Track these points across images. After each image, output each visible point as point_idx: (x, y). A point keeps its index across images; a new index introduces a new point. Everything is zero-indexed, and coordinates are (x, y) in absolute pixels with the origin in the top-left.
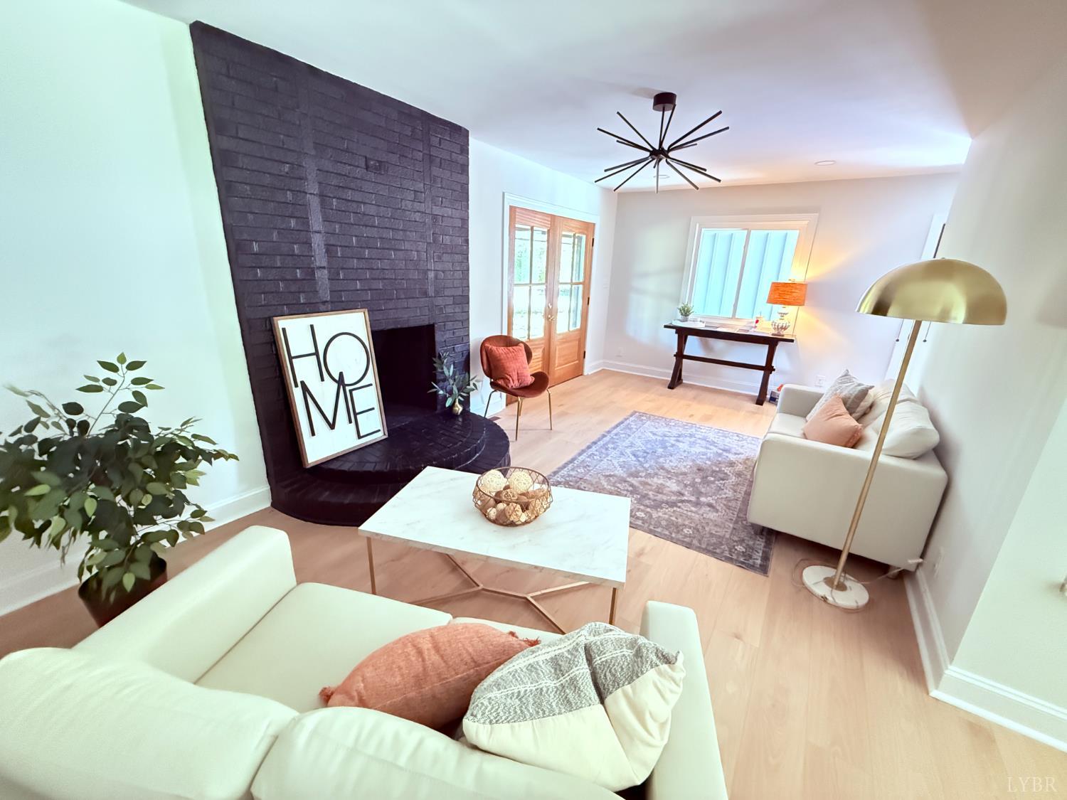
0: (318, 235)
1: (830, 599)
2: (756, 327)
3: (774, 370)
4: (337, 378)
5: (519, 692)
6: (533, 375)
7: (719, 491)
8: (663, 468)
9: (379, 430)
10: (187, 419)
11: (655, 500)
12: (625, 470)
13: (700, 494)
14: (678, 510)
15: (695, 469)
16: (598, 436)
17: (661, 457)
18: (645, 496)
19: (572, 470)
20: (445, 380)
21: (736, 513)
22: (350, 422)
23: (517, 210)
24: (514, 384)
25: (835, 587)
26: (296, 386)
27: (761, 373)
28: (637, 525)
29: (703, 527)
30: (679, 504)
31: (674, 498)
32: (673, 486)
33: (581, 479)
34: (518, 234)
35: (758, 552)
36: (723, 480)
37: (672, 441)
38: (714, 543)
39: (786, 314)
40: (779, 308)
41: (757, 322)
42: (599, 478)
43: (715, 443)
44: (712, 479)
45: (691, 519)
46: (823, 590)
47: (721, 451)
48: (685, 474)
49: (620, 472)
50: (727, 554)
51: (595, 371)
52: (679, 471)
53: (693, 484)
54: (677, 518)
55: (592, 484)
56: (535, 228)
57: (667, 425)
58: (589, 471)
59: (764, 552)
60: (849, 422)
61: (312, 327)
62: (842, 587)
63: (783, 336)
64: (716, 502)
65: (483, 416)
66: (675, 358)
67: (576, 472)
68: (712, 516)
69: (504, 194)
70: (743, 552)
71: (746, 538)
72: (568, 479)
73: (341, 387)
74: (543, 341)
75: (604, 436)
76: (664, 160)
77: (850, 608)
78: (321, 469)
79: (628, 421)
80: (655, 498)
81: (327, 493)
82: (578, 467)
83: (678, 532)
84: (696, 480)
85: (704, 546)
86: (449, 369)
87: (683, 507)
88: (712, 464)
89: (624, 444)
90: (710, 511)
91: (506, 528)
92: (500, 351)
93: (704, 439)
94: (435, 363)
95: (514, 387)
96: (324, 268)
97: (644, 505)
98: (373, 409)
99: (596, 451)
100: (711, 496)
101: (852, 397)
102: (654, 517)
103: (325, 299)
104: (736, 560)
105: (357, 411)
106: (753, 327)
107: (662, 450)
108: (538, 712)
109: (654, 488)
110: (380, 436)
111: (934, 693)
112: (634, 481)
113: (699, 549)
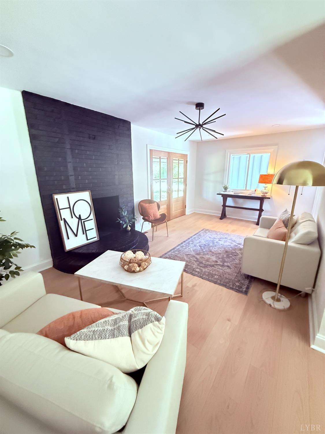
0: (70, 163)
1: (272, 305)
2: (255, 193)
3: (263, 210)
4: (78, 217)
5: (95, 330)
6: (160, 215)
7: (233, 260)
8: (211, 251)
9: (96, 237)
10: (13, 232)
11: (205, 264)
12: (195, 252)
13: (225, 262)
14: (214, 268)
15: (225, 252)
16: (187, 239)
17: (211, 247)
18: (201, 263)
19: (173, 252)
20: (123, 217)
21: (238, 269)
22: (84, 234)
23: (153, 151)
24: (152, 218)
25: (276, 300)
26: (62, 220)
27: (258, 212)
28: (195, 274)
29: (223, 275)
30: (215, 266)
31: (213, 263)
32: (214, 258)
33: (176, 256)
34: (154, 160)
35: (245, 286)
36: (236, 256)
37: (217, 240)
38: (227, 282)
39: (267, 187)
40: (264, 185)
41: (255, 191)
42: (184, 256)
43: (235, 241)
44: (231, 256)
45: (219, 272)
46: (269, 301)
47: (237, 244)
48: (220, 254)
49: (193, 253)
50: (231, 286)
51: (191, 213)
52: (218, 253)
53: (223, 258)
54: (213, 272)
55: (180, 258)
56: (161, 157)
57: (216, 234)
58: (180, 253)
59: (247, 285)
60: (284, 230)
61: (68, 197)
62: (278, 300)
63: (266, 196)
64: (231, 265)
65: (140, 231)
66: (222, 207)
67: (174, 253)
68: (228, 270)
69: (147, 145)
70: (238, 285)
71: (241, 280)
72: (171, 256)
73: (80, 220)
74: (167, 201)
75: (189, 239)
76: (201, 129)
77: (281, 309)
78: (71, 252)
79: (200, 233)
80: (205, 263)
81: (73, 261)
82: (176, 251)
83: (212, 277)
84: (224, 256)
85: (222, 283)
86: (125, 213)
87: (216, 267)
88: (232, 250)
89: (197, 242)
90: (227, 269)
91: (131, 273)
92: (146, 205)
93: (231, 239)
94: (119, 210)
95: (152, 220)
96: (73, 175)
97: (200, 266)
98: (93, 229)
99: (185, 245)
100: (229, 263)
101: (287, 220)
102: (203, 271)
103: (73, 187)
104: (235, 289)
105: (87, 230)
106: (254, 193)
107: (212, 244)
108: (99, 338)
109: (205, 259)
110: (96, 239)
111: (312, 346)
112: (198, 257)
113: (220, 284)
